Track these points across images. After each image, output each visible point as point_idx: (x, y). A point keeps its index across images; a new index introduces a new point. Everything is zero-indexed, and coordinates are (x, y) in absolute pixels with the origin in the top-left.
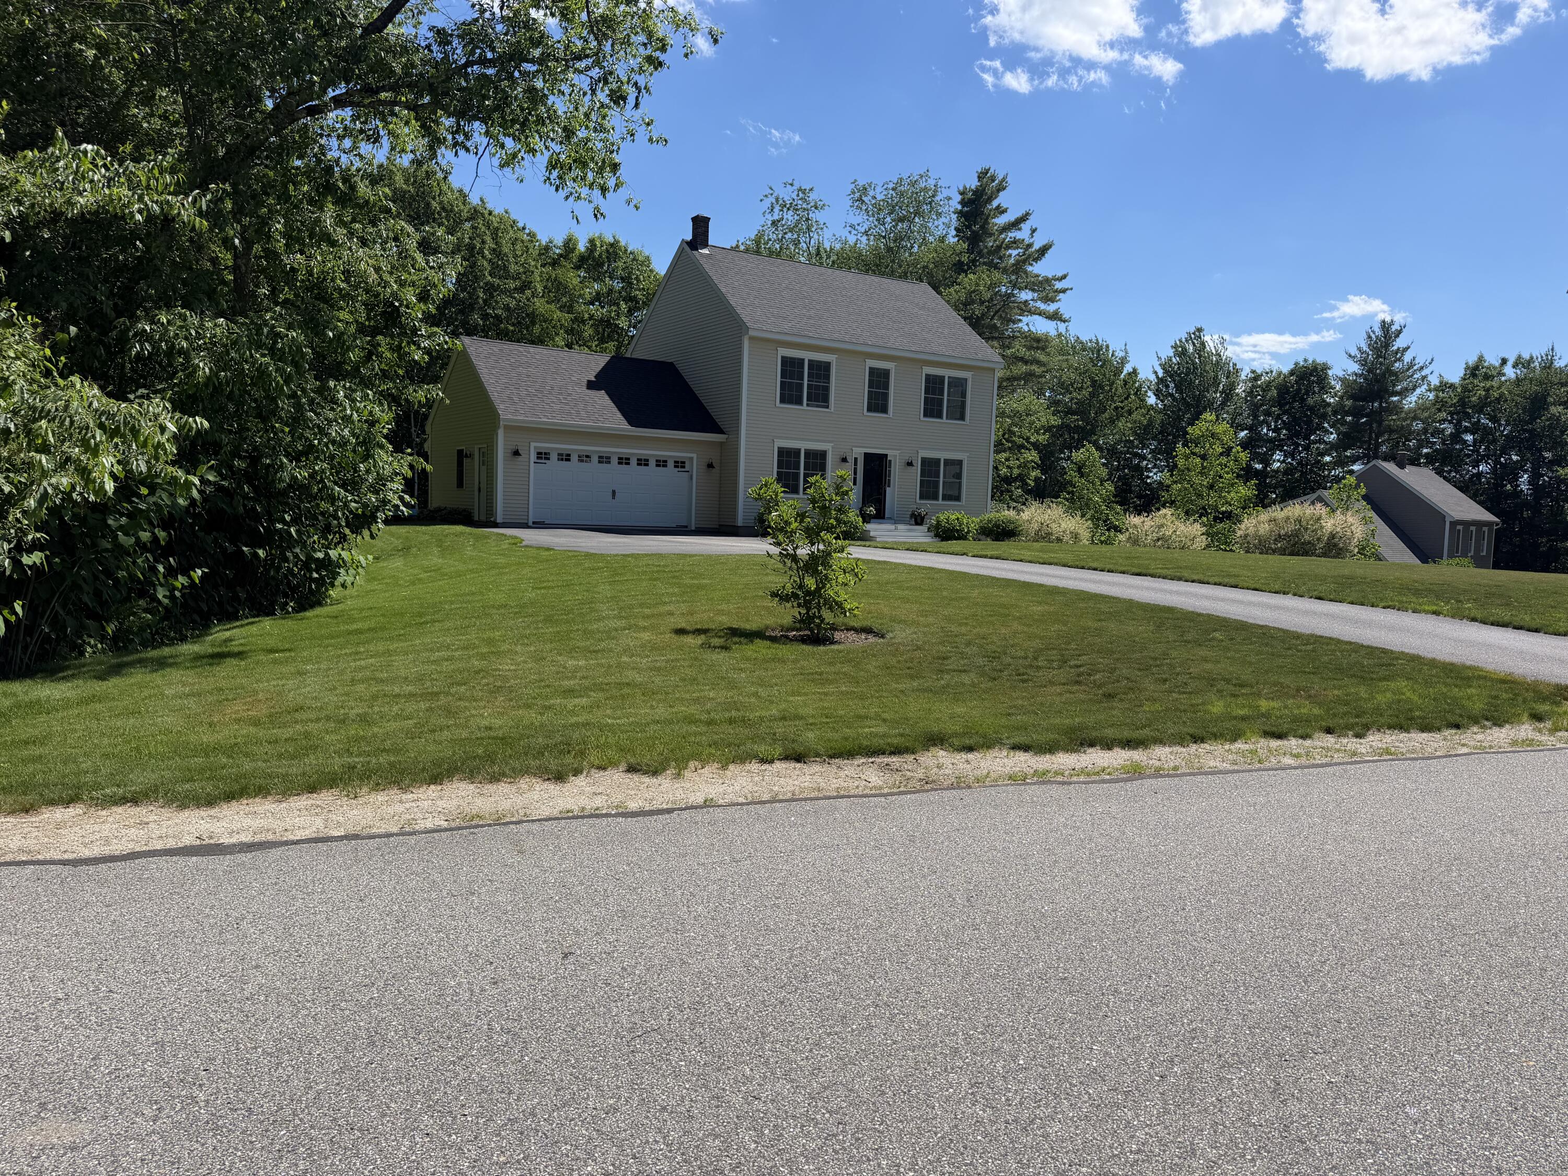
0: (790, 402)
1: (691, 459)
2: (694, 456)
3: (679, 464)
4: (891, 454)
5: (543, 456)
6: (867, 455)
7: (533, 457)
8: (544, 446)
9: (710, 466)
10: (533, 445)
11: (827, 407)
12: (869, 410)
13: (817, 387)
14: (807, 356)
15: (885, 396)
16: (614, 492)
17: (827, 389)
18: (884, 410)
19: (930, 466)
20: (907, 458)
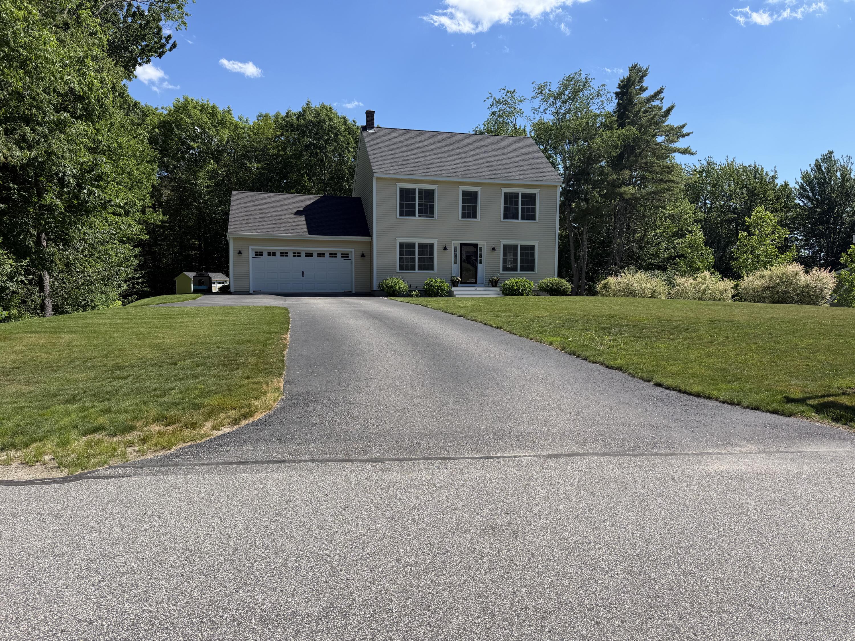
0: (407, 215)
1: (352, 251)
2: (353, 250)
3: (345, 256)
4: (480, 244)
5: (259, 254)
6: (462, 245)
7: (252, 254)
8: (259, 248)
9: (363, 256)
10: (251, 248)
11: (433, 217)
12: (463, 217)
13: (426, 205)
14: (417, 187)
15: (475, 208)
16: (303, 273)
17: (433, 206)
18: (474, 216)
19: (509, 250)
20: (491, 246)
